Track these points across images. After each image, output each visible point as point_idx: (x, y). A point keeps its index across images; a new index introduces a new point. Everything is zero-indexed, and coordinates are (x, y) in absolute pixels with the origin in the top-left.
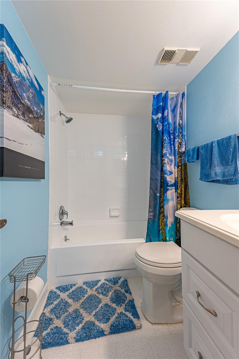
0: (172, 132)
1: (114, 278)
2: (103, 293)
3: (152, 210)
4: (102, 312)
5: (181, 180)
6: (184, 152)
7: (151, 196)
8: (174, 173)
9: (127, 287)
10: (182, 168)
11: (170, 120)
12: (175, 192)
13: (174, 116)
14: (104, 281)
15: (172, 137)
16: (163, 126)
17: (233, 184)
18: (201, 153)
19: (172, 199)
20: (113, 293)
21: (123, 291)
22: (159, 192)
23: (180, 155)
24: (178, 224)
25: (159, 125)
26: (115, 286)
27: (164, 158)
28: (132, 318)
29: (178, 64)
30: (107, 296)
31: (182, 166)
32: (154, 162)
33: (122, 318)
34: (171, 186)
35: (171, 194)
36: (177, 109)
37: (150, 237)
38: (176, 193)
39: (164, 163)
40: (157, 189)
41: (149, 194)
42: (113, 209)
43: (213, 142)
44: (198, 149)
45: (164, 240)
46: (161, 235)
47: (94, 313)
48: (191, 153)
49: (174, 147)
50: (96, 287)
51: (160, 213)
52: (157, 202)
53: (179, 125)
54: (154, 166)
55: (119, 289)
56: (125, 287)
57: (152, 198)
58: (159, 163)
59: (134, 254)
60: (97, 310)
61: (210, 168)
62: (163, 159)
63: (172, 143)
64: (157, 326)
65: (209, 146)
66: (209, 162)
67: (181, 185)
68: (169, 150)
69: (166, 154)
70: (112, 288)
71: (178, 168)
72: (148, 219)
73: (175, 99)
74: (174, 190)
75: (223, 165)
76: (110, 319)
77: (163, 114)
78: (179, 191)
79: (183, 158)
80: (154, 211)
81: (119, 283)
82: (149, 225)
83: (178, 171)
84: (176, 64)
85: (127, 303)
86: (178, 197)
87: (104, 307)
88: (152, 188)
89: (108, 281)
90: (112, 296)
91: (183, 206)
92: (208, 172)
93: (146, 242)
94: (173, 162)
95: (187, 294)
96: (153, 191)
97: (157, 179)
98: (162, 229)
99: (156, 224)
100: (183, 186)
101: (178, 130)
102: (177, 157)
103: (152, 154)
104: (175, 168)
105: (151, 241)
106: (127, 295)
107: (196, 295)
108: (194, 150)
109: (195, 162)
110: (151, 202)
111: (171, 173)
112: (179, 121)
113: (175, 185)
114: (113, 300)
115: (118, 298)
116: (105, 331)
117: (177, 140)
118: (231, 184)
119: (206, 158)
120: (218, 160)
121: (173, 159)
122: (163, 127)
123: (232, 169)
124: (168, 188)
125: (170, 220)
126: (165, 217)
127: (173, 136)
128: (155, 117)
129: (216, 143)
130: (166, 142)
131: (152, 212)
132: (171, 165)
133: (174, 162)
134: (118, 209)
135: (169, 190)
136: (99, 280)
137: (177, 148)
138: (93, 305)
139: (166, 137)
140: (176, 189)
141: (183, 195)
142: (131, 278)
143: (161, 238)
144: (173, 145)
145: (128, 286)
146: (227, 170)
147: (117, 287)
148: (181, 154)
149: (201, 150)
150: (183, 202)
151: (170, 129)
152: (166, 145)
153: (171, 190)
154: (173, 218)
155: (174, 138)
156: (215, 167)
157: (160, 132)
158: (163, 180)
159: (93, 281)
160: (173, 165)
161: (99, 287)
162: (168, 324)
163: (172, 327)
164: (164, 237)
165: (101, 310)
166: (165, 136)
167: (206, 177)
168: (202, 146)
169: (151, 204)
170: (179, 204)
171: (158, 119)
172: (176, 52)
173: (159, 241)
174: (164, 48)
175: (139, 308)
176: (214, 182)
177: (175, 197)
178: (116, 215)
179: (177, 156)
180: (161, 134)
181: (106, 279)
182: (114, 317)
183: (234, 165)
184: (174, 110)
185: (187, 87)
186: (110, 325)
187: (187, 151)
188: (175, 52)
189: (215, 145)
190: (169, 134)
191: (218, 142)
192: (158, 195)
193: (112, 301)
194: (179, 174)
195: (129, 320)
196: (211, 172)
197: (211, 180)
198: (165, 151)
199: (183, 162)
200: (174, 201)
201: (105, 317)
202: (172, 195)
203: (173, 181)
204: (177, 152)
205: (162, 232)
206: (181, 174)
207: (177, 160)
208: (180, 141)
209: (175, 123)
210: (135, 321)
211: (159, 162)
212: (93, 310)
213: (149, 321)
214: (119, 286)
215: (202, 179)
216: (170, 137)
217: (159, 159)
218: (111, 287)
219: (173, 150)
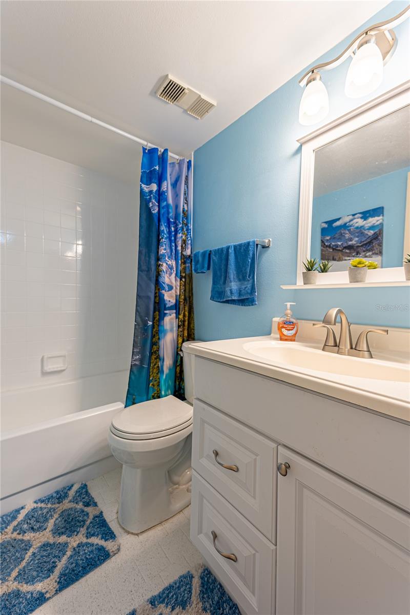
0: (172, 220)
1: (57, 492)
2: (32, 528)
3: (138, 350)
4: (37, 561)
5: (185, 299)
6: (189, 256)
7: (137, 327)
8: (174, 288)
9: (87, 498)
10: (187, 282)
11: (170, 201)
12: (176, 318)
13: (176, 196)
14: (35, 505)
15: (173, 229)
16: (159, 206)
17: (249, 305)
18: (213, 260)
19: (172, 330)
20: (57, 519)
21: (80, 506)
22: (151, 319)
23: (184, 259)
24: (178, 368)
25: (152, 204)
26: (61, 504)
27: (161, 261)
28: (102, 543)
29: (185, 111)
30: (45, 529)
31: (187, 277)
32: (144, 267)
33: (81, 553)
34: (170, 308)
35: (170, 321)
36: (181, 184)
37: (134, 397)
38: (177, 320)
39: (161, 271)
40: (147, 315)
41: (134, 323)
42: (50, 358)
43: (229, 247)
44: (210, 254)
45: (155, 397)
46: (151, 390)
47: (14, 574)
48: (200, 259)
49: (176, 246)
50: (15, 523)
51: (151, 354)
52: (147, 335)
53: (183, 211)
54: (144, 275)
55: (72, 505)
56: (84, 498)
57: (140, 330)
58: (153, 270)
59: (109, 430)
60: (24, 563)
61: (225, 283)
62: (160, 264)
63: (173, 238)
64: (145, 535)
65: (225, 252)
66: (223, 274)
67: (184, 307)
68: (168, 250)
69: (163, 255)
70: (54, 510)
71: (181, 280)
72: (131, 366)
73: (177, 166)
74: (174, 315)
75: (240, 280)
76: (56, 566)
77: (159, 186)
78: (181, 317)
79: (187, 265)
80: (142, 352)
81: (70, 495)
82: (133, 377)
83: (180, 286)
84: (182, 110)
85: (91, 523)
86: (179, 326)
87: (39, 551)
88: (139, 313)
89: (42, 501)
90: (55, 525)
91: (185, 339)
92: (221, 288)
93: (125, 407)
94: (174, 271)
95: (200, 461)
96: (141, 317)
97: (149, 298)
98: (152, 379)
99: (144, 373)
100: (187, 308)
101: (181, 219)
102: (180, 263)
103: (140, 252)
104: (176, 280)
105: (134, 403)
106: (88, 509)
107: (213, 456)
108: (204, 254)
109: (204, 273)
110: (137, 337)
111: (171, 288)
112: (183, 206)
113: (176, 307)
114: (59, 531)
115: (69, 523)
116: (47, 592)
117: (181, 235)
118: (247, 306)
119: (220, 269)
120: (235, 272)
121: (174, 265)
122: (159, 209)
123: (249, 286)
124: (166, 312)
125: (168, 363)
126: (160, 359)
127: (174, 227)
128: (146, 189)
129: (233, 249)
130: (165, 236)
131: (138, 353)
132: (170, 275)
133: (175, 269)
134: (64, 356)
135: (167, 315)
136: (21, 507)
137: (179, 248)
138: (10, 561)
139: (163, 228)
140: (178, 314)
141: (186, 323)
142: (93, 480)
143: (151, 394)
144: (174, 241)
145: (90, 494)
146: (243, 287)
147: (66, 504)
148: (186, 259)
149: (213, 257)
150: (186, 334)
151: (171, 215)
152: (165, 241)
153: (170, 315)
154: (172, 360)
155: (176, 232)
156: (231, 282)
157: (154, 216)
158: (159, 299)
159: (3, 516)
160: (173, 275)
161: (22, 520)
162: (162, 522)
163: (168, 525)
164: (156, 392)
165: (32, 560)
166: (163, 225)
167: (219, 295)
168: (216, 250)
169: (136, 340)
170: (181, 336)
171: (151, 192)
172: (186, 91)
173: (148, 400)
174: (167, 75)
175: (113, 522)
176: (228, 303)
177: (175, 325)
178: (59, 369)
179: (180, 261)
180: (156, 220)
181: (39, 500)
182: (64, 559)
183: (251, 281)
184: (175, 184)
185: (194, 153)
186: (57, 577)
187: (195, 255)
188: (183, 90)
189: (231, 251)
190: (169, 223)
191: (235, 247)
192: (150, 323)
193: (57, 534)
194: (182, 291)
195: (96, 548)
196: (225, 288)
197: (225, 300)
198: (162, 251)
199: (187, 272)
200: (173, 333)
201: (43, 568)
202: (171, 323)
203: (173, 301)
204: (180, 255)
205: (152, 385)
206: (185, 291)
207: (180, 268)
208: (184, 237)
209: (177, 207)
210: (109, 545)
211: (153, 268)
212: (12, 570)
213: (132, 534)
214: (70, 501)
215: (213, 298)
216: (169, 228)
217: (153, 262)
218: (52, 511)
219: (174, 251)
